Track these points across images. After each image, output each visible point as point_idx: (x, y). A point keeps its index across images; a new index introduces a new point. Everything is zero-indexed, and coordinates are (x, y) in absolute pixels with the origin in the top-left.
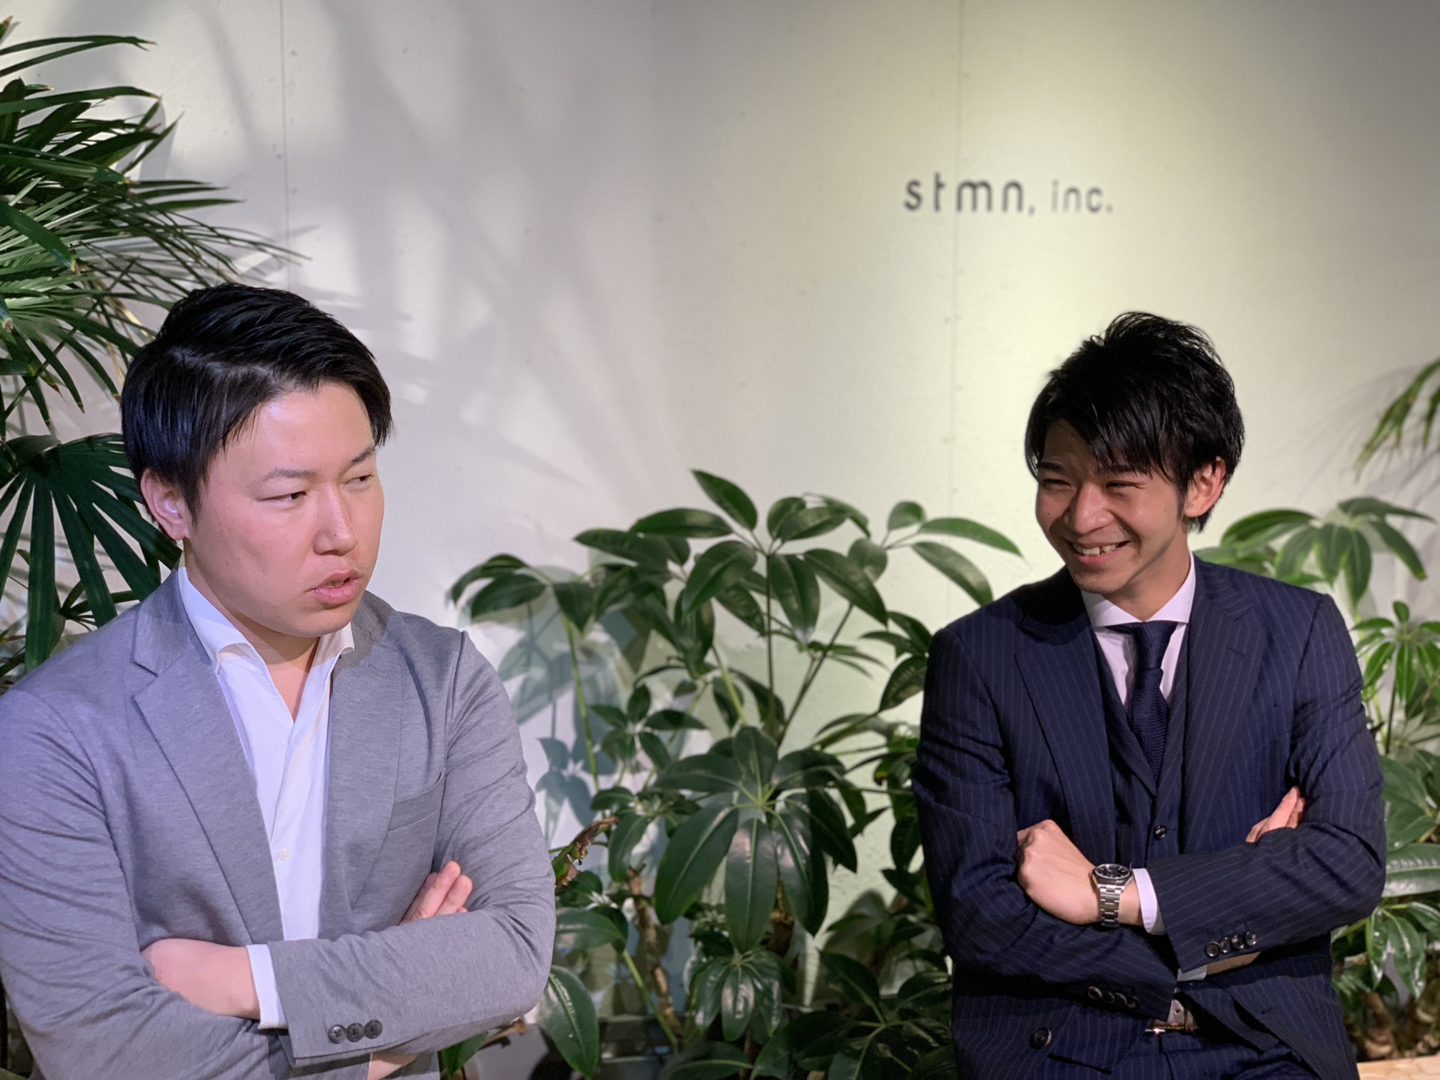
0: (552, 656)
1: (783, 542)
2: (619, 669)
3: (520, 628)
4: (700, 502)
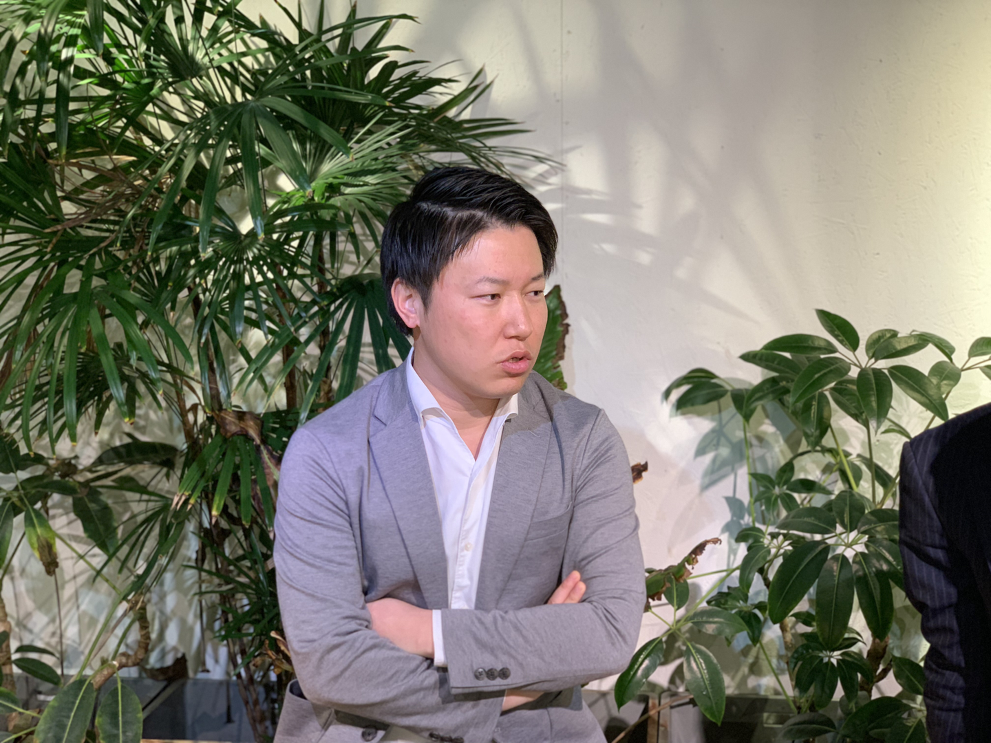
0: (735, 440)
1: (876, 361)
2: (782, 452)
3: (713, 420)
4: (818, 330)
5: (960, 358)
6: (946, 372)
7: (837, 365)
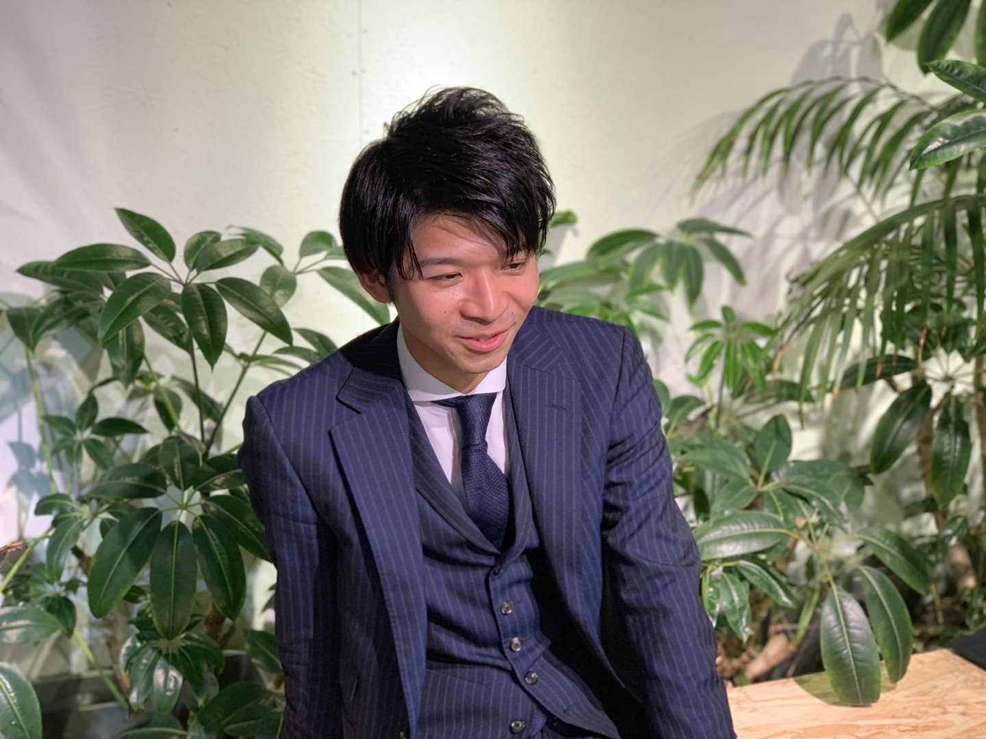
1: (199, 272)
5: (291, 258)
6: (279, 280)
7: (154, 284)
